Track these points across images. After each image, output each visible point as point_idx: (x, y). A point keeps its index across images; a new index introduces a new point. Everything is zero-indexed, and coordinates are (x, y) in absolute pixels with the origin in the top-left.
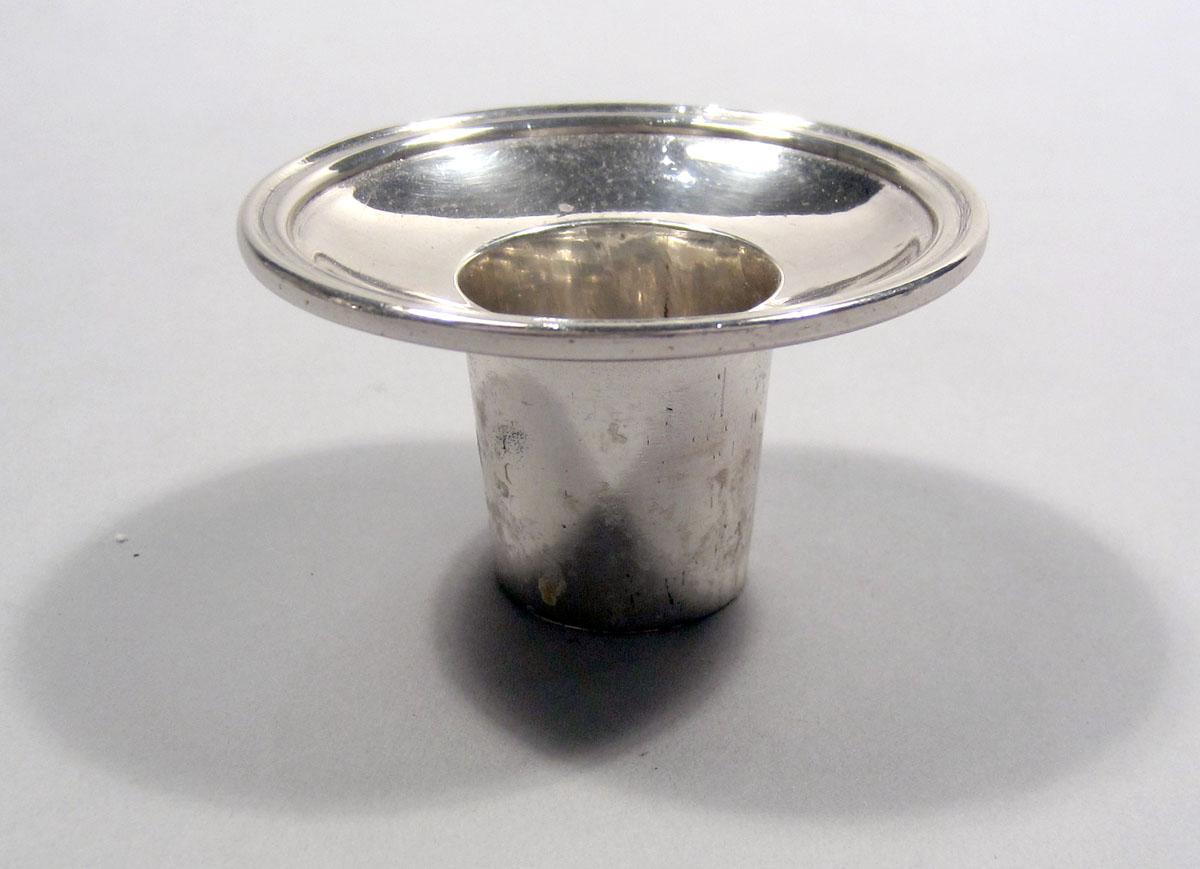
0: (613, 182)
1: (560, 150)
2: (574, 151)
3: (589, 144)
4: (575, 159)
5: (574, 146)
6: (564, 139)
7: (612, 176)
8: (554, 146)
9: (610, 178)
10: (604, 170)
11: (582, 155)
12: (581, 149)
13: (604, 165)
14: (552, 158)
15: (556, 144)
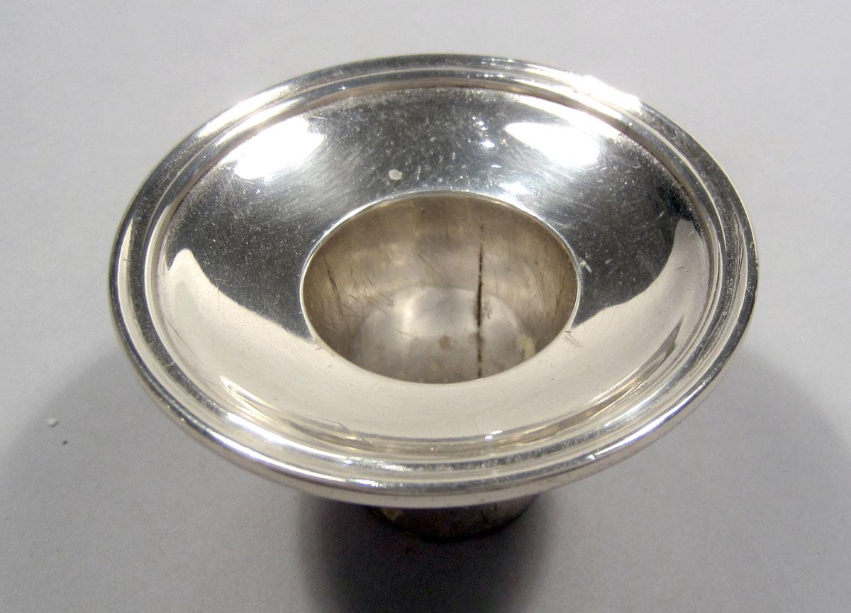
0: (435, 141)
1: (390, 107)
2: (401, 108)
3: (414, 99)
4: (402, 116)
5: (402, 103)
6: (393, 95)
7: (435, 133)
8: (385, 104)
9: (433, 136)
10: (427, 127)
11: (408, 111)
12: (407, 105)
13: (427, 121)
14: (383, 116)
15: (386, 101)
